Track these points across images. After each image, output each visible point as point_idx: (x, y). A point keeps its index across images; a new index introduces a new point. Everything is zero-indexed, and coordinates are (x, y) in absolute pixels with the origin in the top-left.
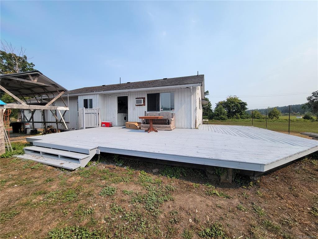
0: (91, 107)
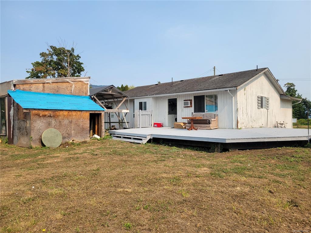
0: (145, 109)
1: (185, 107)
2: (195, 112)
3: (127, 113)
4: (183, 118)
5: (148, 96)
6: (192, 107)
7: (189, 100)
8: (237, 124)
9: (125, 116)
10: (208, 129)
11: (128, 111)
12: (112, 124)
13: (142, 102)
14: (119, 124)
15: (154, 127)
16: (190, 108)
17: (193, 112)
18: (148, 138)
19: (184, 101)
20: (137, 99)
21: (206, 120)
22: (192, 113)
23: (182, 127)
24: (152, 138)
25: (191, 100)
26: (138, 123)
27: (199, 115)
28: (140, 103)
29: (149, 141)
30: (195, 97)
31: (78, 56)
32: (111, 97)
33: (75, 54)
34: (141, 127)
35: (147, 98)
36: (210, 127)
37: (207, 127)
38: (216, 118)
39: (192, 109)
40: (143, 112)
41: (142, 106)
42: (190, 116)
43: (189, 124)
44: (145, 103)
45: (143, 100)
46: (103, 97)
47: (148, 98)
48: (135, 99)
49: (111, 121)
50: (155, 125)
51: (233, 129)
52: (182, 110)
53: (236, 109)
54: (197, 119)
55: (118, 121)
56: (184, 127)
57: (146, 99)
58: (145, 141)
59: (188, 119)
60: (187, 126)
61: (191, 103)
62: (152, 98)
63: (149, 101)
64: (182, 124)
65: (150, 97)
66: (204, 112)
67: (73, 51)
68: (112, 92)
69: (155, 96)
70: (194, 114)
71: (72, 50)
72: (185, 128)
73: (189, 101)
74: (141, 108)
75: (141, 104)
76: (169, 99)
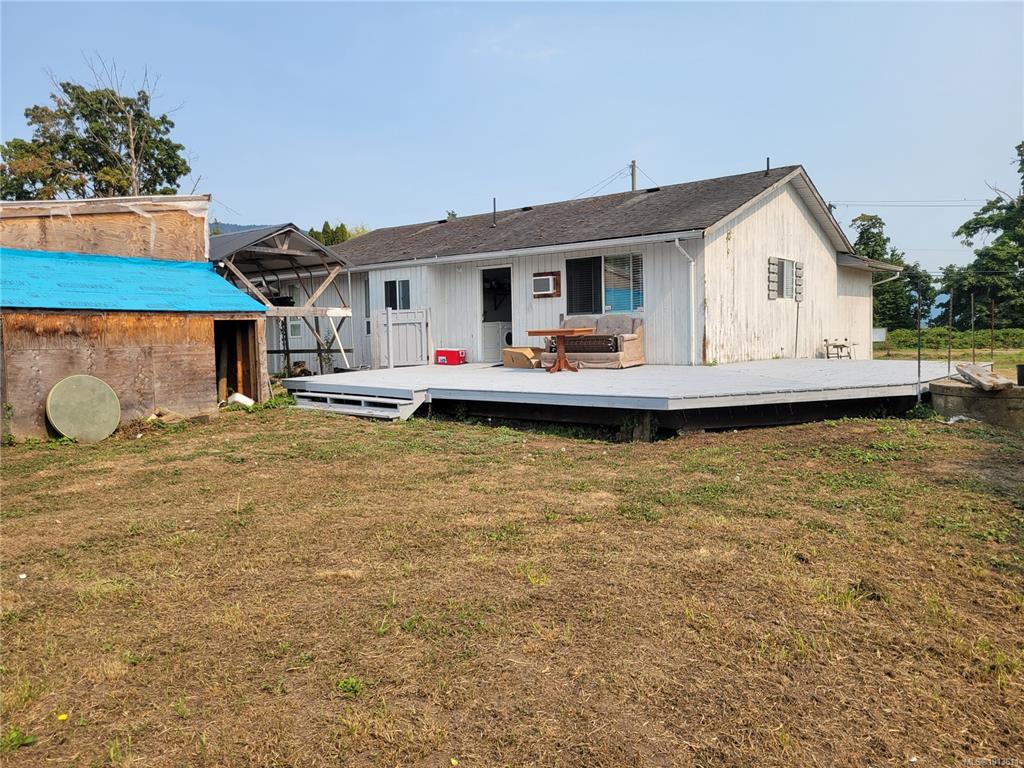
0: (406, 305)
1: (539, 296)
2: (570, 311)
3: (344, 318)
4: (531, 333)
5: (415, 262)
6: (559, 295)
7: (552, 274)
8: (702, 349)
9: (338, 330)
10: (613, 366)
11: (348, 312)
12: (294, 358)
13: (394, 282)
14: (319, 355)
15: (437, 363)
16: (554, 299)
17: (564, 311)
18: (418, 401)
19: (535, 275)
20: (375, 270)
21: (605, 339)
22: (562, 315)
23: (528, 363)
24: (430, 401)
25: (556, 274)
26: (384, 354)
27: (584, 324)
28: (386, 283)
29: (422, 412)
30: (571, 265)
31: (164, 120)
32: (287, 264)
33: (154, 112)
34: (392, 364)
35: (410, 266)
36: (617, 359)
37: (608, 360)
38: (638, 330)
39: (562, 303)
40: (399, 315)
41: (395, 296)
42: (555, 326)
43: (551, 352)
44: (406, 284)
45: (396, 276)
46: (260, 265)
47: (415, 266)
48: (371, 270)
49: (291, 348)
50: (440, 358)
51: (691, 364)
52: (529, 308)
53: (701, 301)
54: (576, 335)
55: (316, 348)
56: (534, 361)
57: (408, 270)
58: (406, 412)
59: (549, 337)
60: (545, 359)
61: (557, 284)
62: (429, 266)
63: (419, 279)
64: (530, 354)
65: (421, 265)
66: (600, 311)
67: (146, 103)
68: (289, 248)
69: (437, 260)
70: (567, 318)
71: (139, 99)
72: (539, 365)
73: (551, 278)
74: (391, 302)
75: (390, 287)
76: (484, 271)
